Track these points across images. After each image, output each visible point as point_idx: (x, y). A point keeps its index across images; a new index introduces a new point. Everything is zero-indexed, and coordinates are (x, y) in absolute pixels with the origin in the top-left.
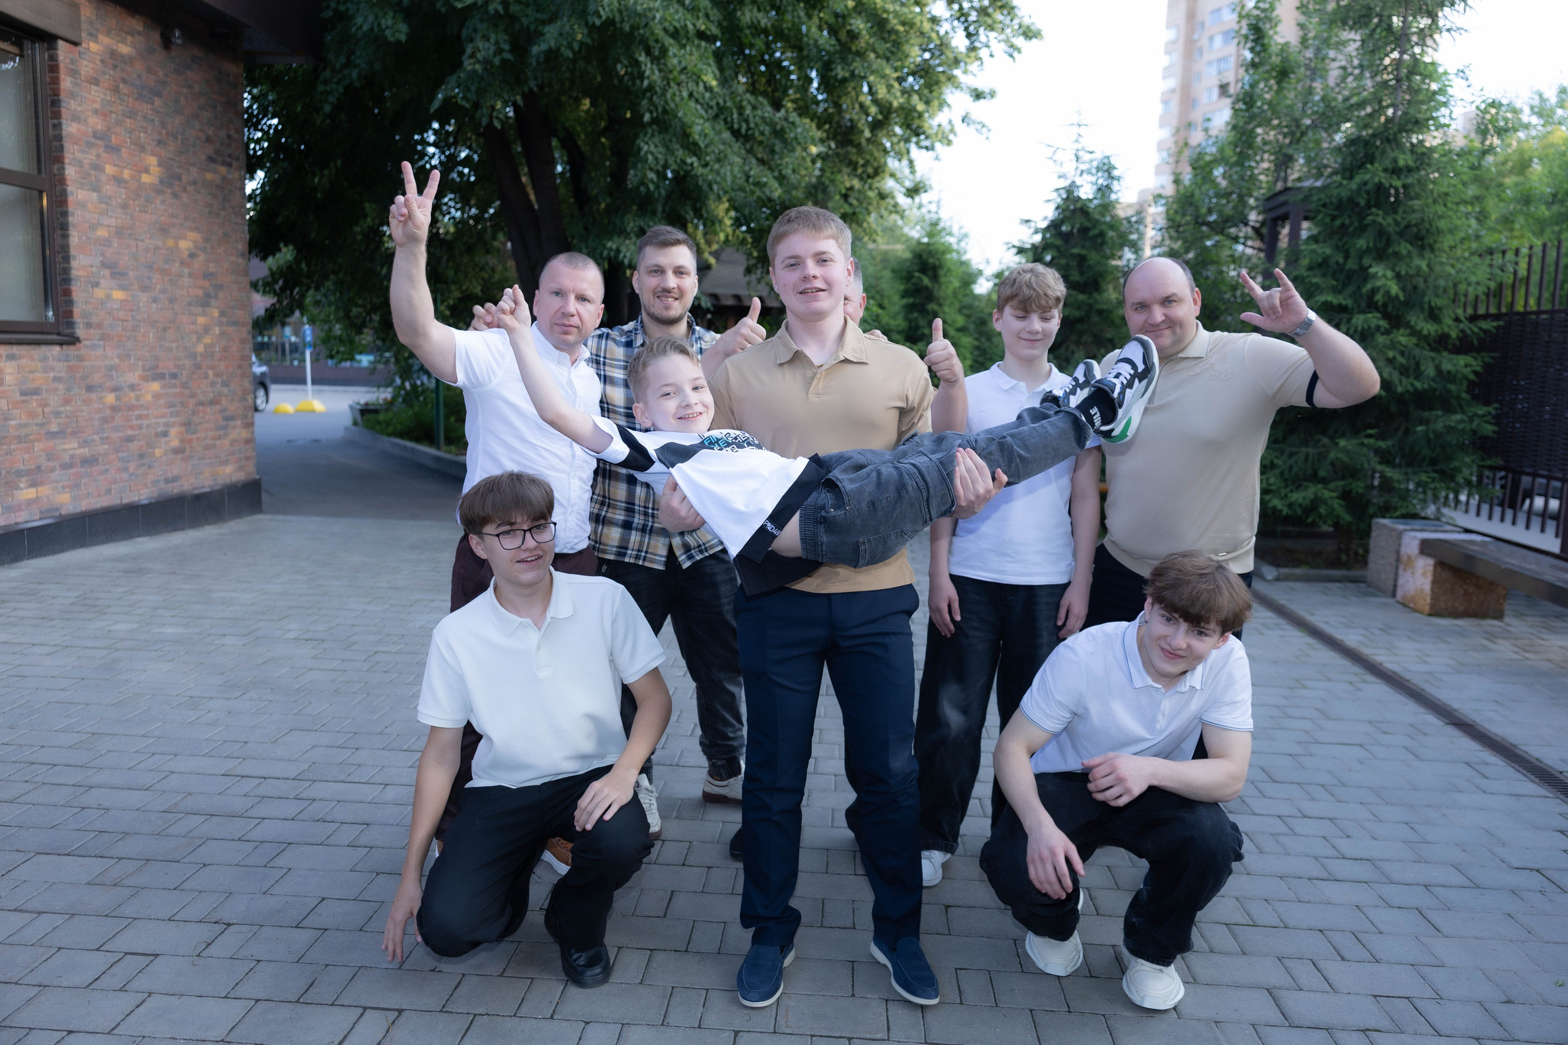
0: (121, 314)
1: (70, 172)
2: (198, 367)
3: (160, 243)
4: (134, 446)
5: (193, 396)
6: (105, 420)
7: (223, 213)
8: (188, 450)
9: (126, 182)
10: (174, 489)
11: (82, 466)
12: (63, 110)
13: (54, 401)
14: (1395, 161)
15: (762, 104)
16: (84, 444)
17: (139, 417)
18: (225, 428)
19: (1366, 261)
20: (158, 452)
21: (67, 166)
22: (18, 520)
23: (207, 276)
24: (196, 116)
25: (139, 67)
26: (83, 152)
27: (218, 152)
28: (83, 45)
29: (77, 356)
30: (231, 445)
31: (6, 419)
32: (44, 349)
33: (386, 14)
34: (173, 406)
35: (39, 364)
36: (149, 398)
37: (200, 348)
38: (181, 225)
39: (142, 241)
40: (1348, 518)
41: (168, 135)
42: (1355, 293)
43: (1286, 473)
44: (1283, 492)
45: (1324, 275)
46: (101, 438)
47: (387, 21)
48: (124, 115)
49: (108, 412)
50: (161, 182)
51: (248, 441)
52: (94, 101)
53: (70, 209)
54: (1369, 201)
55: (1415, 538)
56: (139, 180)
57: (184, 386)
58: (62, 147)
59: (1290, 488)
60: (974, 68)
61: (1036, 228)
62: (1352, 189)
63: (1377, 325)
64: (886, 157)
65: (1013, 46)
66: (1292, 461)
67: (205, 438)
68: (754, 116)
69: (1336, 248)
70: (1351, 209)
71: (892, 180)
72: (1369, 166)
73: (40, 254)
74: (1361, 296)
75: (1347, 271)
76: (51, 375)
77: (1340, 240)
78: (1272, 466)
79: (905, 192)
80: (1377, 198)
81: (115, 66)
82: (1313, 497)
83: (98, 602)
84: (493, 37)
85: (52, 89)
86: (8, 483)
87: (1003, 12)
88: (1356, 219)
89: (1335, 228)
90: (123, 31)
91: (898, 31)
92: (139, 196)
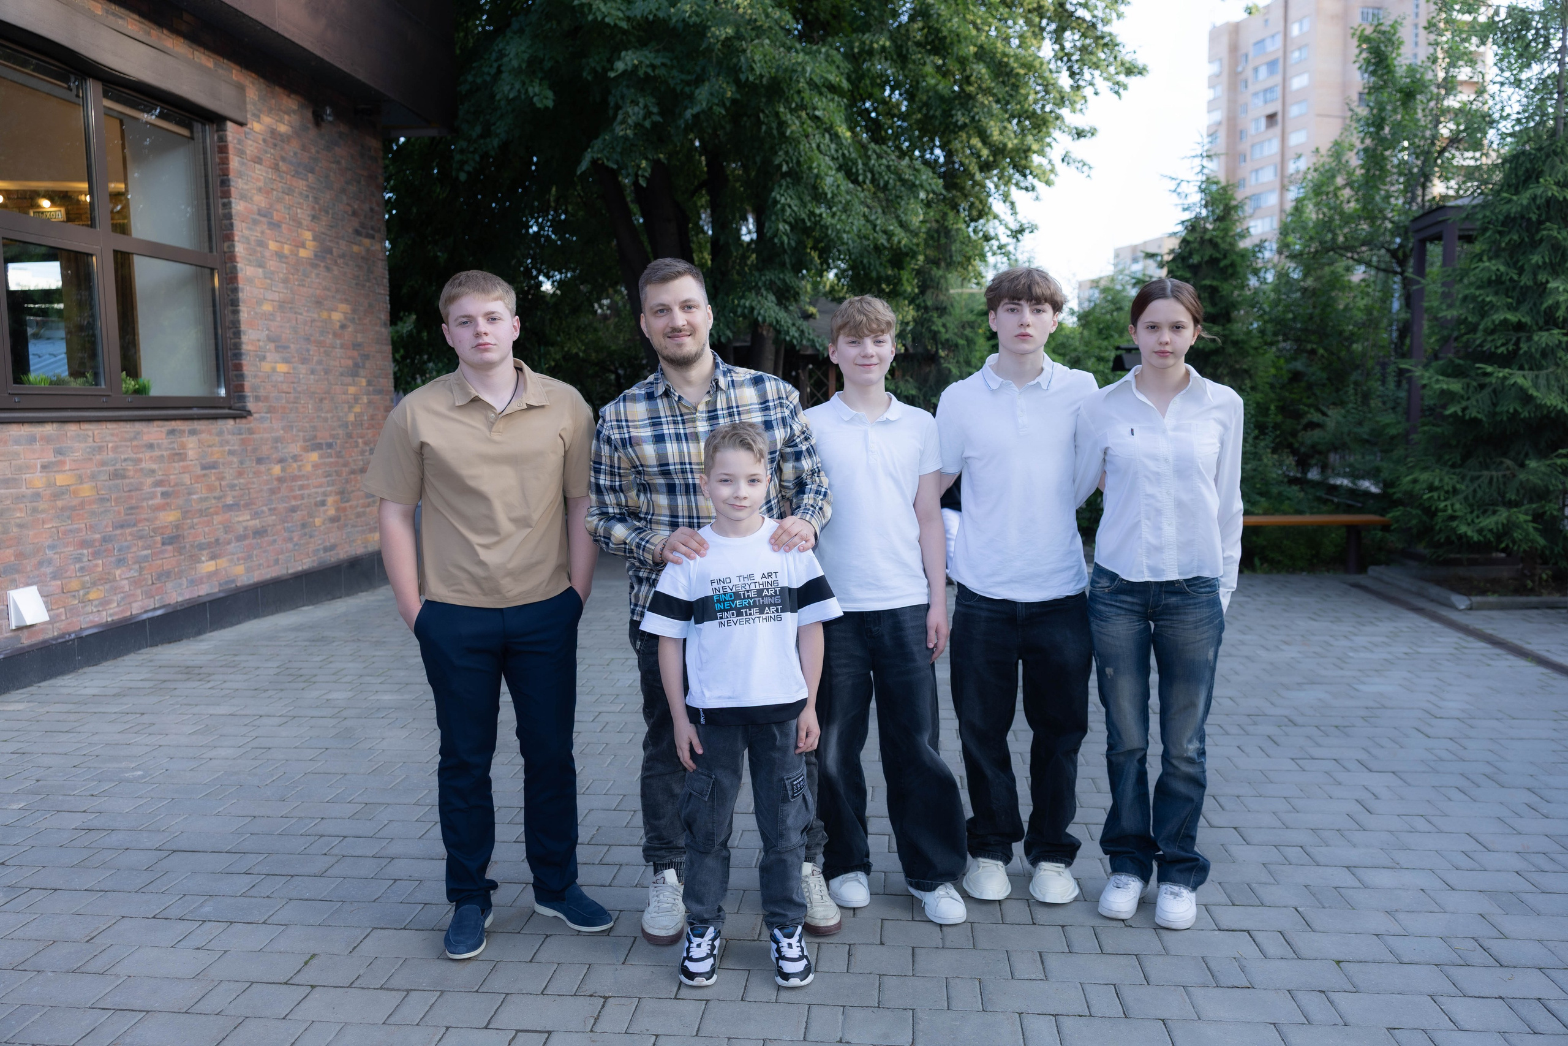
0: (285, 387)
1: (240, 249)
2: (349, 436)
3: (316, 316)
4: (297, 516)
5: (346, 465)
6: (272, 491)
7: (368, 284)
8: (343, 519)
9: (287, 258)
10: (332, 557)
11: (254, 538)
12: (233, 189)
13: (229, 474)
15: (886, 152)
16: (256, 515)
17: (302, 487)
19: (1542, 277)
20: (318, 521)
21: (237, 244)
22: (202, 593)
23: (356, 346)
24: (343, 191)
25: (294, 147)
26: (250, 229)
27: (363, 225)
28: (249, 126)
29: (249, 429)
31: (190, 494)
32: (221, 423)
33: (532, 81)
34: (329, 476)
35: (217, 438)
36: (309, 468)
37: (351, 418)
38: (333, 297)
39: (301, 314)
40: (1542, 541)
41: (320, 210)
42: (1531, 309)
43: (1470, 497)
44: (1469, 518)
45: (1496, 293)
46: (270, 509)
47: (534, 89)
48: (283, 192)
49: (275, 483)
50: (316, 256)
52: (258, 180)
53: (240, 286)
54: (1540, 216)
56: (297, 255)
57: (339, 455)
58: (232, 225)
59: (1475, 513)
60: (1078, 106)
61: (1161, 261)
62: (1521, 204)
63: (1560, 342)
64: (991, 200)
65: (1118, 83)
66: (1476, 485)
67: (357, 506)
68: (880, 165)
69: (1508, 265)
70: (1520, 225)
71: (997, 222)
72: (1541, 180)
73: (212, 331)
74: (1538, 312)
75: (1522, 288)
76: (227, 448)
77: (1511, 258)
78: (1455, 491)
79: (1009, 233)
80: (1548, 213)
81: (275, 145)
82: (1505, 522)
83: (301, 672)
84: (642, 101)
85: (221, 169)
86: (191, 556)
87: (1106, 50)
88: (1525, 235)
89: (1503, 245)
90: (280, 110)
91: (1018, 74)
92: (298, 270)
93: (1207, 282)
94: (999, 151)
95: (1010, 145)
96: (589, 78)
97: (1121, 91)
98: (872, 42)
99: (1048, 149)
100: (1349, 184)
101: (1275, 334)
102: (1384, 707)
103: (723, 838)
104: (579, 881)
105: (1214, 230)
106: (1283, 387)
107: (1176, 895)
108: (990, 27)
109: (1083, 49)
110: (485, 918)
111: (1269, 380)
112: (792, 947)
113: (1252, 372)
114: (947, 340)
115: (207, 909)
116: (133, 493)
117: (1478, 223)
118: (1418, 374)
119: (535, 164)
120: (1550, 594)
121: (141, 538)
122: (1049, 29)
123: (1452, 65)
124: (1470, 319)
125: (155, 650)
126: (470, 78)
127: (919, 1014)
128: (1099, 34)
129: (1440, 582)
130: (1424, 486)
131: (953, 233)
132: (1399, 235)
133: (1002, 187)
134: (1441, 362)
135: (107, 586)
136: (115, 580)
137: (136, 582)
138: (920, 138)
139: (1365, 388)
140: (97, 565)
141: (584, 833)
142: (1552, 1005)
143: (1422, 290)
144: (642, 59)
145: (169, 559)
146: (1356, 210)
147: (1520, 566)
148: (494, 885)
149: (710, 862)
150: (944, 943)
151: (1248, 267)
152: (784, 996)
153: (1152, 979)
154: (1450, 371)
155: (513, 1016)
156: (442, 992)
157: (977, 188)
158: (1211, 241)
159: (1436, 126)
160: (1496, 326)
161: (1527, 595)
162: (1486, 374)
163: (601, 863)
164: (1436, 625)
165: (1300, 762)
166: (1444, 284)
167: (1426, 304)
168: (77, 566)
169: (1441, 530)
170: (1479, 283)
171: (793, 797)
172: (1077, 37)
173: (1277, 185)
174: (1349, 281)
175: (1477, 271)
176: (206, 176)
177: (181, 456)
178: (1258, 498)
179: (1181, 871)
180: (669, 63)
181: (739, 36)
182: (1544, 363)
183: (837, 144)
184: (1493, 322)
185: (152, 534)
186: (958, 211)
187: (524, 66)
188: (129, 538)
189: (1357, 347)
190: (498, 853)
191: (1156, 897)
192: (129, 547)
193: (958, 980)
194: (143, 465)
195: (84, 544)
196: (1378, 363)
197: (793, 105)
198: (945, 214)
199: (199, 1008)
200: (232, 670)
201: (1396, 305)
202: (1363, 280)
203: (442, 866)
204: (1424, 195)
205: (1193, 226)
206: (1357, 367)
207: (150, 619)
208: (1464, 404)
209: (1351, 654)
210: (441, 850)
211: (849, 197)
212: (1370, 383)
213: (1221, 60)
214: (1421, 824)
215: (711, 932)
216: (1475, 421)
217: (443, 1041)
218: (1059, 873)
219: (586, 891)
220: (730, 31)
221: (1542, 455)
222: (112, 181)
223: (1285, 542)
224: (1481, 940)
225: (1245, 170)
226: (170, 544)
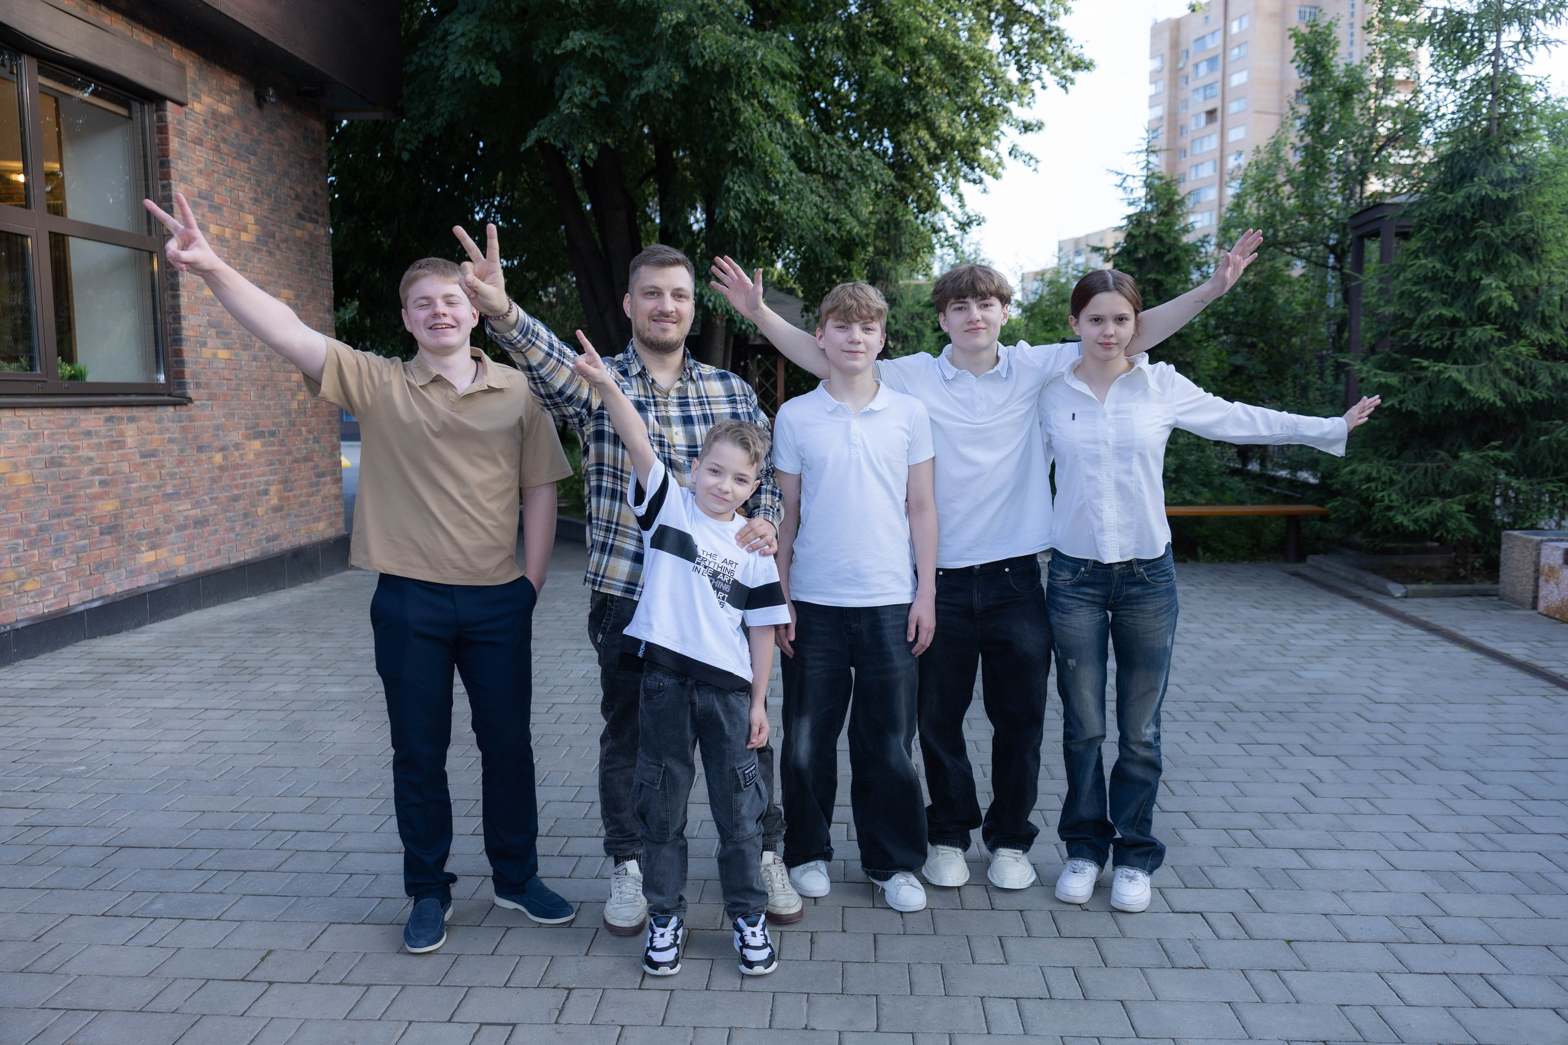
0: (226, 373)
2: (293, 424)
4: (239, 505)
5: (289, 453)
6: (214, 480)
7: (311, 269)
8: (286, 508)
9: (228, 241)
11: (195, 528)
12: (172, 171)
13: (169, 462)
14: (1499, 173)
15: (836, 142)
16: (196, 504)
17: (244, 476)
18: (317, 484)
19: (1476, 274)
20: (260, 511)
22: (141, 584)
24: (286, 174)
25: (236, 127)
27: (306, 209)
28: (189, 106)
29: (189, 416)
30: (323, 502)
31: (129, 482)
32: (160, 410)
33: (480, 62)
34: (272, 464)
35: (156, 426)
36: (251, 456)
37: (294, 405)
38: (276, 282)
40: (1474, 531)
41: (262, 193)
42: (1465, 305)
43: (1406, 488)
44: (1405, 508)
45: (1432, 289)
46: (211, 499)
47: (481, 68)
48: (224, 175)
49: (217, 471)
50: (258, 240)
51: (337, 497)
52: (199, 161)
54: (1474, 213)
55: (1558, 548)
56: (238, 239)
57: (282, 443)
59: (1411, 503)
60: (1026, 100)
61: (1107, 255)
62: (1456, 203)
63: (1493, 337)
64: (939, 192)
65: (1064, 77)
66: (1411, 476)
67: (300, 495)
68: (831, 155)
69: (1443, 262)
70: (1455, 223)
71: (944, 214)
72: (1476, 179)
73: (151, 315)
74: (1472, 308)
75: (1456, 284)
76: (167, 436)
77: (1446, 253)
78: (1392, 482)
79: (957, 225)
80: (1481, 211)
81: (216, 126)
82: (1439, 512)
83: (247, 664)
84: (589, 82)
85: (160, 150)
86: (130, 546)
87: (1053, 45)
88: (1460, 232)
89: (1438, 242)
90: (222, 90)
91: (967, 67)
92: (239, 255)
93: (1152, 276)
94: (947, 144)
95: (958, 138)
96: (539, 60)
97: (1068, 85)
98: (825, 31)
99: (995, 142)
100: (1290, 181)
101: (1217, 327)
102: (1326, 693)
103: (678, 826)
104: (539, 874)
105: (1157, 224)
106: (1224, 380)
107: (1131, 878)
108: (939, 19)
109: (1031, 43)
110: (445, 911)
111: (1211, 373)
112: (756, 935)
113: (1196, 365)
114: (897, 331)
115: (158, 906)
116: (70, 482)
117: (1415, 220)
118: (1357, 368)
119: (481, 150)
120: (1481, 582)
121: (78, 527)
122: (997, 22)
123: (1390, 64)
124: (1407, 315)
125: (93, 642)
126: (416, 59)
127: (883, 1000)
128: (1047, 28)
129: (1375, 571)
130: (1362, 477)
131: (903, 224)
132: (1337, 232)
133: (950, 179)
134: (1379, 356)
135: (43, 577)
136: (51, 571)
137: (73, 573)
138: (869, 129)
139: (1303, 381)
140: (33, 556)
141: (544, 825)
142: (1494, 979)
143: (1360, 286)
144: (591, 40)
145: (107, 549)
146: (1296, 207)
147: (1453, 555)
148: (453, 878)
149: (667, 852)
150: (905, 930)
151: (1191, 261)
152: (749, 984)
153: (1110, 962)
154: (1387, 365)
155: (478, 1008)
156: (404, 987)
157: (925, 180)
158: (1155, 235)
159: (1374, 125)
160: (1431, 321)
161: (1460, 583)
162: (1422, 368)
163: (560, 855)
164: (1372, 612)
165: (1247, 747)
166: (1381, 280)
167: (1365, 301)
168: (13, 556)
169: (1378, 520)
170: (1415, 279)
171: (746, 786)
172: (1025, 31)
173: (1217, 180)
174: (1289, 276)
175: (1414, 268)
176: (145, 157)
177: (121, 444)
178: (1201, 489)
179: (1138, 855)
180: (618, 46)
181: (690, 22)
182: (1477, 357)
183: (788, 133)
184: (1429, 317)
185: (90, 523)
186: (907, 203)
187: (470, 45)
188: (66, 528)
189: (1296, 341)
190: (457, 846)
191: (1112, 880)
192: (66, 537)
193: (919, 966)
194: (81, 453)
195: (19, 534)
196: (1317, 357)
197: (746, 93)
198: (895, 206)
199: (153, 1006)
200: (175, 662)
201: (1331, 301)
202: (1302, 275)
203: (399, 861)
204: (1362, 192)
205: (1136, 221)
206: (1296, 360)
207: (89, 610)
208: (1401, 397)
209: (1293, 641)
210: (397, 843)
211: (800, 186)
212: (1309, 377)
213: (1162, 56)
214: (1364, 807)
215: (674, 922)
216: (1411, 413)
217: (406, 1035)
218: (1016, 859)
219: (546, 882)
220: (682, 16)
221: (1475, 447)
222: (48, 160)
223: (1227, 532)
224: (1424, 918)
225: (1185, 166)
226: (109, 533)
